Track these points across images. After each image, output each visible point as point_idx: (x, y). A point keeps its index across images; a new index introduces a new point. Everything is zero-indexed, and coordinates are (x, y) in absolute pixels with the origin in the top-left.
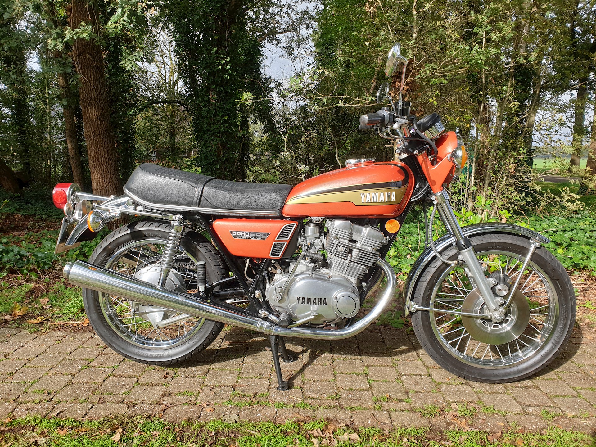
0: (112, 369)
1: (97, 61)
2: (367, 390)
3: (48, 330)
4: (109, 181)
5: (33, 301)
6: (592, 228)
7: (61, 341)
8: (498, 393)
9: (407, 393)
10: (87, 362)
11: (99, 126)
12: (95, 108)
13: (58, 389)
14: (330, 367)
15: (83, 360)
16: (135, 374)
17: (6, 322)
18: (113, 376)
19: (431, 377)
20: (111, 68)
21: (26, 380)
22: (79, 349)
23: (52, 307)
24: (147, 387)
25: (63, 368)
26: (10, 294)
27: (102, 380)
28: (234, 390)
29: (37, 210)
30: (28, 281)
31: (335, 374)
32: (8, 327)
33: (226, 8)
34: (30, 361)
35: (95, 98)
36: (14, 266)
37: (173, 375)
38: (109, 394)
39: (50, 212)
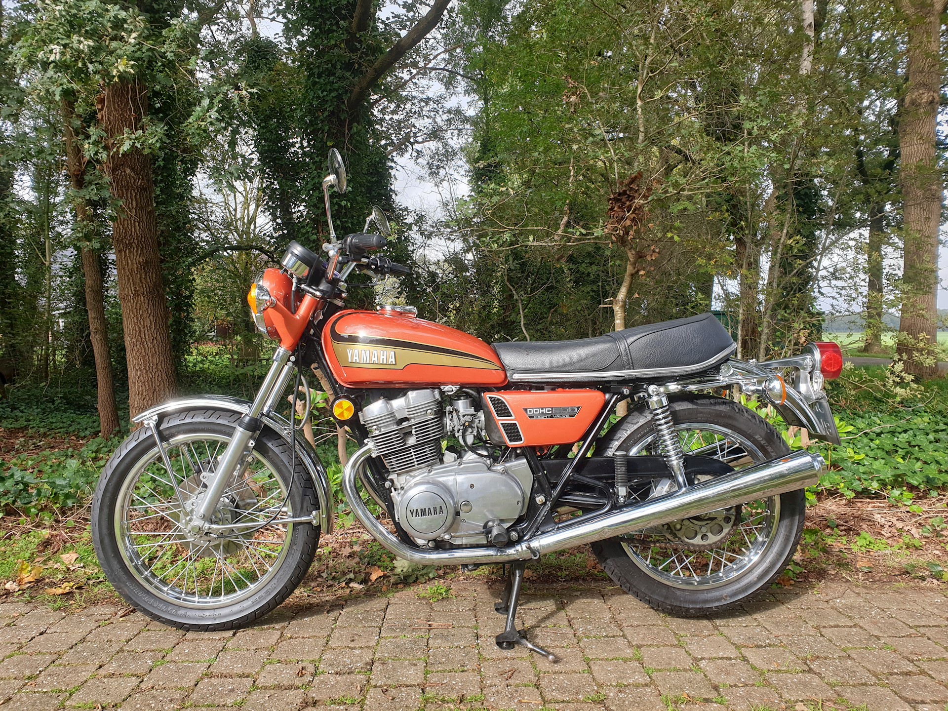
0: (206, 664)
1: (143, 179)
2: (646, 685)
3: (84, 605)
4: (157, 368)
5: (49, 559)
6: (937, 427)
7: (108, 622)
8: (865, 684)
9: (716, 688)
10: (161, 654)
11: (143, 281)
12: (137, 251)
13: (118, 701)
14: (577, 651)
15: (153, 651)
16: (248, 671)
17: (8, 593)
18: (210, 676)
19: (748, 661)
20: (158, 193)
21: (59, 687)
22: (143, 634)
23: (84, 567)
24: (272, 692)
25: (120, 666)
26: (9, 548)
27: (192, 683)
28: (423, 692)
29: (29, 421)
30: (38, 526)
31: (588, 661)
32: (12, 602)
33: (345, 99)
34: (60, 656)
35: (138, 237)
36: (14, 502)
37: (313, 671)
38: (209, 706)
39: (52, 423)
